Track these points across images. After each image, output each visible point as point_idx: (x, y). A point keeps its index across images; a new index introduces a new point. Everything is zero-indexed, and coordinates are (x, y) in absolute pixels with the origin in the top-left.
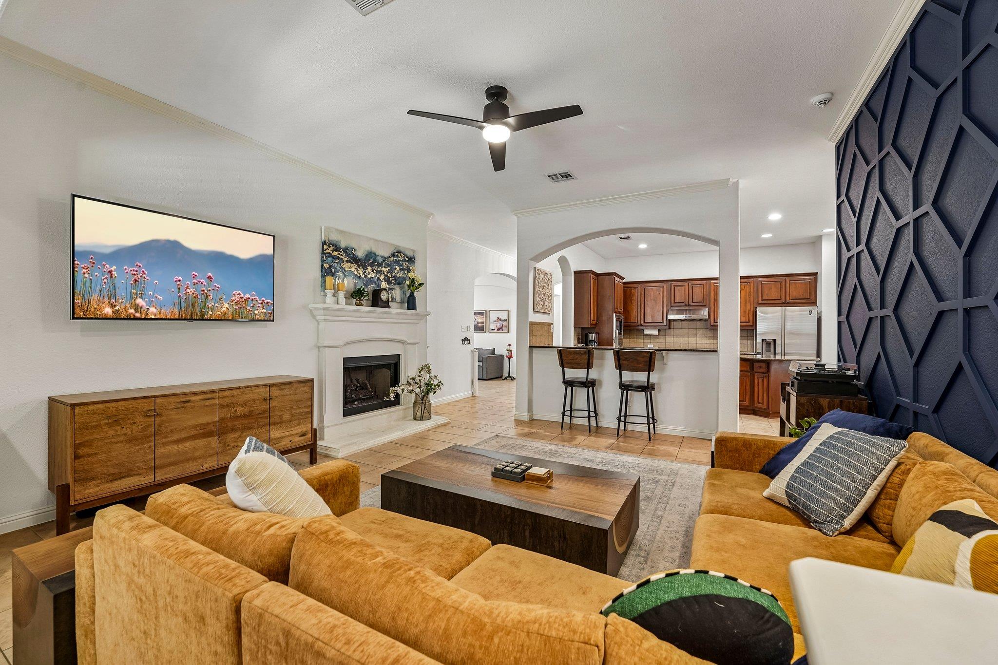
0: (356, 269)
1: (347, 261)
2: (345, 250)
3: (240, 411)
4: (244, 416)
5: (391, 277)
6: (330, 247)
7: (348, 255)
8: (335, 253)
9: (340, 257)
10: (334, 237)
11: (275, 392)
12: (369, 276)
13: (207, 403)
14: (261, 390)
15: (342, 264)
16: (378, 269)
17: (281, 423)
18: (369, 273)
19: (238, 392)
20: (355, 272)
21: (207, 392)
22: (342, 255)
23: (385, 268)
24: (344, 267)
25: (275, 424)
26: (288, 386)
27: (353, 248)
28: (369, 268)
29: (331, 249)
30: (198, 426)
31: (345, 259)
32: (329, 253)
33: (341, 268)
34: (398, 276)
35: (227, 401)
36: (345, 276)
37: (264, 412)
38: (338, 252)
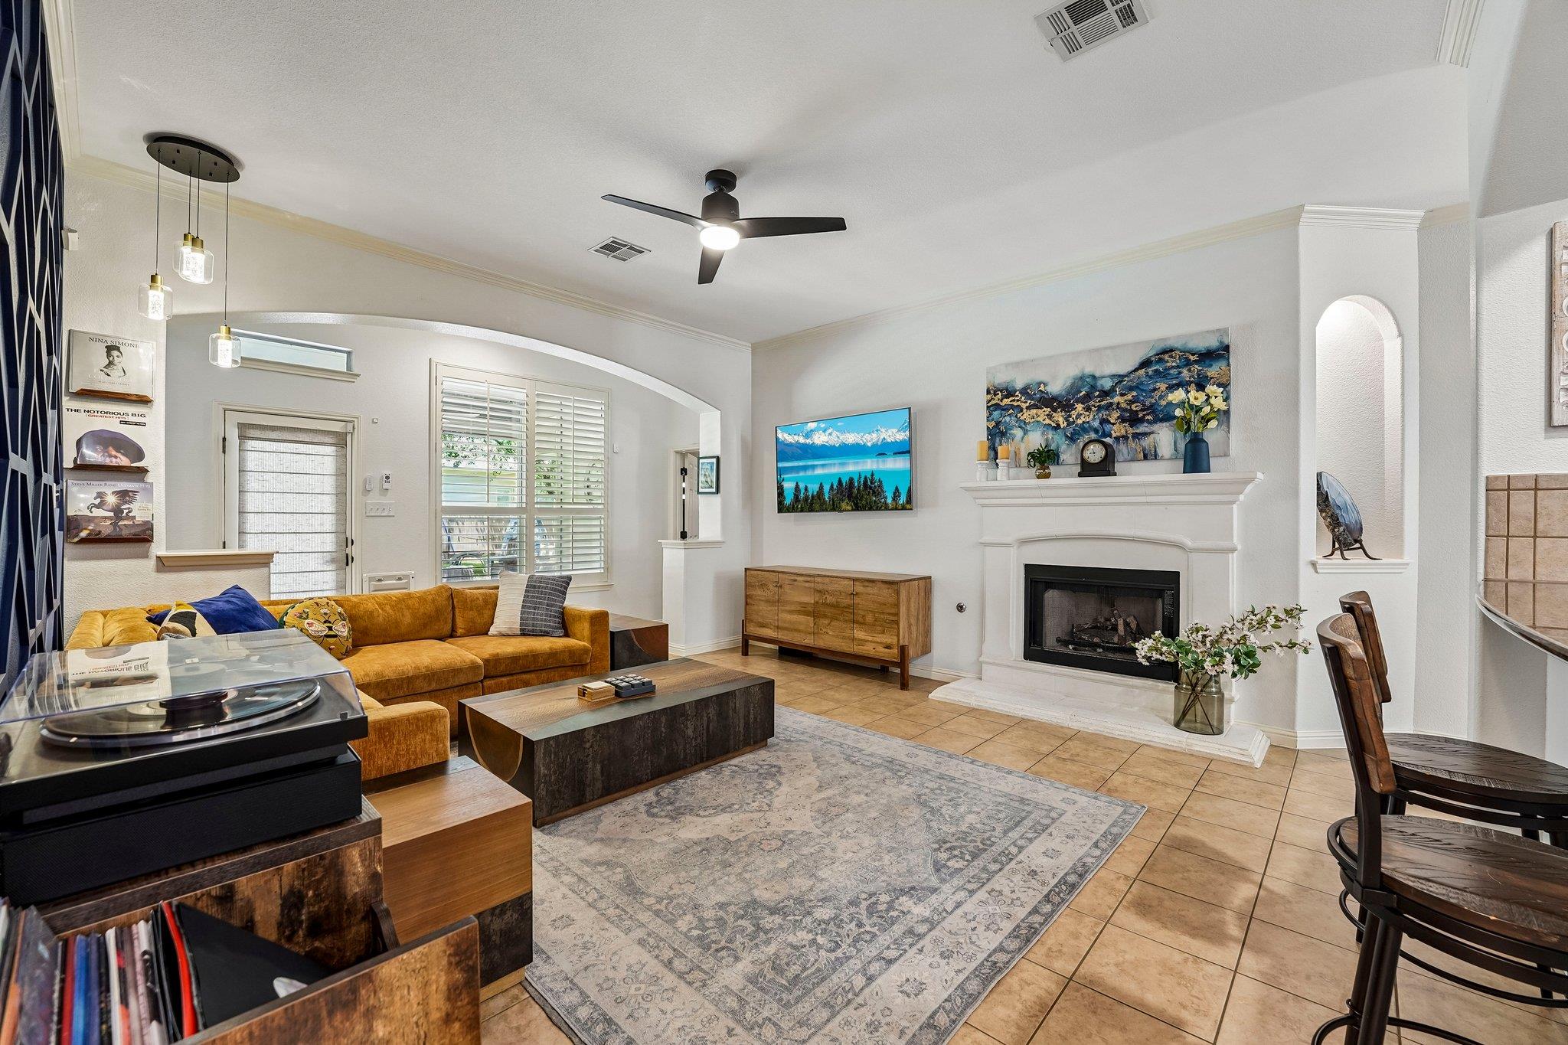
0: (1048, 415)
1: (1028, 408)
2: (1024, 391)
3: (830, 599)
4: (832, 606)
5: (1142, 410)
6: (995, 395)
7: (1030, 397)
8: (1006, 401)
9: (1015, 404)
10: (1001, 379)
11: (859, 588)
12: (1080, 422)
13: (807, 585)
14: (846, 582)
15: (1019, 415)
16: (1102, 403)
17: (864, 624)
18: (1079, 416)
19: (827, 579)
20: (1048, 421)
21: (809, 576)
22: (1018, 400)
23: (1122, 395)
24: (1022, 418)
25: (858, 623)
26: (871, 584)
27: (1039, 384)
28: (1079, 407)
29: (1000, 396)
30: (800, 603)
31: (1024, 406)
32: (996, 404)
33: (1019, 420)
34: (1163, 403)
35: (820, 587)
36: (1026, 432)
37: (848, 607)
38: (1011, 399)
